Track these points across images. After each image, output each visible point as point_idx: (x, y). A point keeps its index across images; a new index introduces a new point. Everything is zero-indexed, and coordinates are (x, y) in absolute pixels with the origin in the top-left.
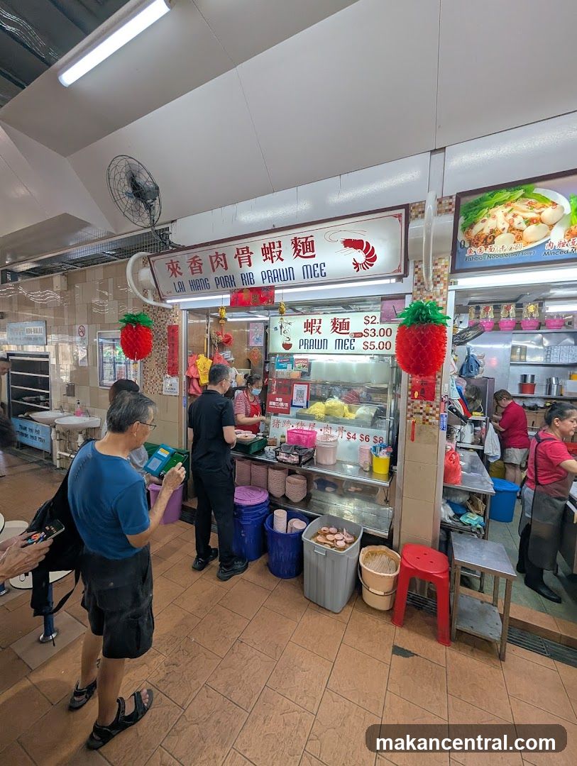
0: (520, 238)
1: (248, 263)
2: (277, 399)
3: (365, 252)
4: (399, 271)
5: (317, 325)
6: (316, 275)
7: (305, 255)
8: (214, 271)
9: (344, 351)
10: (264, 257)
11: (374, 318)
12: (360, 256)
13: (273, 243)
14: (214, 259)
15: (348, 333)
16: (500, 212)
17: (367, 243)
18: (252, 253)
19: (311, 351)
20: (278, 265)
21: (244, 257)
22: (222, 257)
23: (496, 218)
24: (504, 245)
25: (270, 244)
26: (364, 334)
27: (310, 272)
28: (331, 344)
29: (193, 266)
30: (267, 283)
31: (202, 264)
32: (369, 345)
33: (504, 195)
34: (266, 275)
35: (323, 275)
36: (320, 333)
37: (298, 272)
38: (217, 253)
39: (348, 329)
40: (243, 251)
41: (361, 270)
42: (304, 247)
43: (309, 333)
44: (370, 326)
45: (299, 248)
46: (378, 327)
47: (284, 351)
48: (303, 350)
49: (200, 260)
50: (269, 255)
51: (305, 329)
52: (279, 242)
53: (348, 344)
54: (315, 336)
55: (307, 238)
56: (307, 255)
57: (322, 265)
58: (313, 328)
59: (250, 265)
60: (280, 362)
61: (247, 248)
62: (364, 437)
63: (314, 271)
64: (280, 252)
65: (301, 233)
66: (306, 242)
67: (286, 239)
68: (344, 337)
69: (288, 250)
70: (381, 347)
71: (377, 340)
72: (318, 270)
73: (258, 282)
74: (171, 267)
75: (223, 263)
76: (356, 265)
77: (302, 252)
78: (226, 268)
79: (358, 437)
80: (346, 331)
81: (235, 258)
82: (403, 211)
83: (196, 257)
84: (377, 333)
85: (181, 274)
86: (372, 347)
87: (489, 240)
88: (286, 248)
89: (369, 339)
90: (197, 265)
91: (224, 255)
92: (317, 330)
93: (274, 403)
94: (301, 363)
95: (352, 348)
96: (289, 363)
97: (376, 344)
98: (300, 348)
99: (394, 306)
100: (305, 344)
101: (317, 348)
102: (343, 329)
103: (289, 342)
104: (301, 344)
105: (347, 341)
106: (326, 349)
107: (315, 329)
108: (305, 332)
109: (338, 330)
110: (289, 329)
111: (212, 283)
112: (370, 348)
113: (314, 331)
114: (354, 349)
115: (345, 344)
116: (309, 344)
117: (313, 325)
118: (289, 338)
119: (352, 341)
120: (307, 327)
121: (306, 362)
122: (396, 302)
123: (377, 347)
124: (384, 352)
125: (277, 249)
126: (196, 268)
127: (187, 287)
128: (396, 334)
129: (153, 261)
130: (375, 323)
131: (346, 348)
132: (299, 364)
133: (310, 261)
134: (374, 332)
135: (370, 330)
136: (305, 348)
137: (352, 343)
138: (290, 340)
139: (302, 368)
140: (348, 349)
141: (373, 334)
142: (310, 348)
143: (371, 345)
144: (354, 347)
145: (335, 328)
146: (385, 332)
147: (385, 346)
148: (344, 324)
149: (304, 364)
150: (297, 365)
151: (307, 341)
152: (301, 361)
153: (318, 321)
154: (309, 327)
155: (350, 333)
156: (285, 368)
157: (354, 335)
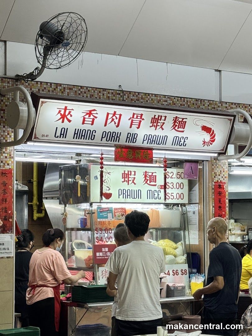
1: (137, 126)
2: (103, 250)
3: (211, 135)
4: (223, 150)
6: (179, 143)
7: (178, 130)
8: (105, 125)
9: (153, 201)
10: (151, 125)
11: (172, 174)
12: (207, 137)
13: (161, 116)
14: (110, 116)
15: (155, 185)
17: (213, 130)
18: (143, 119)
19: (129, 200)
20: (158, 132)
21: (136, 121)
22: (118, 116)
25: (159, 116)
26: (167, 186)
27: (177, 141)
28: (144, 194)
29: (87, 116)
30: (146, 145)
31: (96, 117)
34: (147, 138)
35: (184, 145)
36: (135, 184)
37: (170, 140)
38: (115, 112)
39: (155, 182)
40: (137, 116)
41: (206, 146)
42: (179, 124)
43: (126, 183)
45: (176, 124)
46: (175, 181)
48: (122, 199)
49: (97, 114)
50: (155, 124)
51: (123, 180)
52: (166, 117)
53: (156, 195)
54: (132, 187)
55: (183, 119)
56: (180, 129)
57: (186, 138)
58: (130, 179)
59: (138, 128)
60: (101, 212)
61: (142, 115)
62: (175, 272)
63: (180, 141)
64: (164, 123)
65: (181, 115)
66: (182, 121)
67: (171, 115)
68: (153, 188)
70: (178, 198)
71: (175, 192)
72: (182, 141)
73: (139, 143)
74: (62, 112)
75: (117, 121)
76: (204, 142)
77: (177, 127)
78: (117, 126)
79: (171, 273)
81: (129, 119)
82: (233, 118)
83: (94, 110)
84: (175, 187)
85: (70, 121)
86: (172, 197)
88: (168, 122)
89: (170, 191)
90: (92, 117)
91: (120, 115)
92: (133, 182)
93: (101, 254)
94: (120, 212)
95: (159, 198)
96: (109, 213)
97: (175, 195)
98: (119, 198)
99: (191, 167)
100: (123, 194)
101: (133, 197)
102: (152, 182)
103: (109, 191)
104: (120, 194)
105: (155, 191)
106: (141, 198)
107: (131, 180)
108: (123, 182)
109: (148, 182)
110: (108, 179)
111: (98, 135)
112: (171, 198)
113: (130, 182)
114: (160, 199)
115: (154, 195)
116: (126, 194)
117: (130, 176)
118: (108, 187)
119: (159, 192)
120: (125, 178)
121: (124, 211)
122: (193, 165)
123: (175, 197)
124: (180, 201)
125: (162, 121)
126: (89, 120)
127: (70, 134)
128: (186, 187)
129: (43, 102)
130: (173, 178)
131: (155, 198)
132: (118, 213)
133: (180, 135)
134: (173, 186)
135: (170, 183)
136: (123, 198)
137: (159, 193)
138: (109, 189)
139: (121, 217)
140: (156, 199)
141: (172, 187)
142: (128, 198)
143: (171, 196)
144: (160, 197)
145: (146, 181)
146: (180, 186)
147: (180, 196)
148: (153, 177)
149: (123, 213)
150: (117, 214)
151: (124, 191)
152: (120, 210)
153: (133, 173)
154: (126, 178)
155: (157, 186)
156: (107, 218)
157: (160, 187)
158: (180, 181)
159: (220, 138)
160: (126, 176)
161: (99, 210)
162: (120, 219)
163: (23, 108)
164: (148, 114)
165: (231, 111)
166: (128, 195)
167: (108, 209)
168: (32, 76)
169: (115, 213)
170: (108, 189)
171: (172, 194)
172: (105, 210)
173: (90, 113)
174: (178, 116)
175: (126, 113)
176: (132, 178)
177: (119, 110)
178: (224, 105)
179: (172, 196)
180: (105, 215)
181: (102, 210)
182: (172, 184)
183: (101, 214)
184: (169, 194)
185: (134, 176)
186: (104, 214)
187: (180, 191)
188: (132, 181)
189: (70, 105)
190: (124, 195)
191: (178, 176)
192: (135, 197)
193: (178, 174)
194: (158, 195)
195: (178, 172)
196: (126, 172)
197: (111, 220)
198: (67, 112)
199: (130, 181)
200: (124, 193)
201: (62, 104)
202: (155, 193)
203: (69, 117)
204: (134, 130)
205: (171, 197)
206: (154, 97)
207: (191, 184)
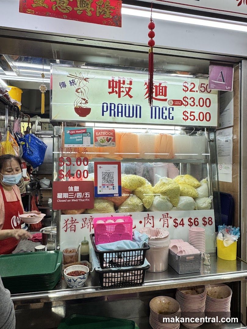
2: (71, 189)
5: (126, 86)
9: (161, 121)
11: (193, 85)
15: (165, 100)
19: (119, 119)
26: (184, 102)
28: (146, 112)
32: (188, 115)
36: (131, 97)
39: (165, 95)
43: (115, 95)
44: (189, 94)
46: (197, 95)
47: (76, 117)
51: (111, 90)
53: (166, 113)
54: (125, 101)
58: (122, 89)
60: (71, 134)
62: (192, 221)
68: (161, 104)
70: (201, 119)
71: (197, 110)
79: (186, 222)
80: (163, 97)
84: (197, 103)
86: (192, 118)
89: (189, 109)
92: (128, 93)
93: (66, 195)
94: (105, 135)
95: (171, 118)
96: (86, 136)
97: (196, 114)
98: (103, 115)
99: (221, 72)
100: (111, 110)
101: (127, 115)
102: (159, 95)
103: (85, 105)
104: (105, 110)
105: (164, 109)
106: (140, 117)
107: (125, 91)
108: (110, 93)
109: (154, 95)
110: (85, 88)
112: (190, 119)
113: (123, 94)
114: (173, 119)
115: (163, 113)
116: (116, 110)
117: (122, 85)
118: (84, 100)
119: (171, 109)
120: (113, 88)
121: (112, 134)
123: (197, 117)
124: (204, 124)
128: (215, 105)
130: (194, 91)
131: (164, 117)
132: (102, 137)
134: (193, 101)
135: (189, 98)
136: (111, 115)
137: (171, 111)
138: (86, 102)
139: (107, 142)
140: (166, 118)
141: (192, 104)
142: (118, 116)
143: (191, 116)
144: (173, 117)
146: (205, 102)
147: (205, 117)
148: (161, 88)
149: (109, 137)
150: (99, 138)
151: (113, 106)
152: (104, 133)
153: (127, 81)
154: (116, 87)
155: (168, 100)
156: (82, 143)
157: (173, 103)
158: (205, 96)
160: (115, 85)
161: (69, 132)
162: (104, 146)
166: (118, 112)
167: (84, 131)
169: (95, 136)
170: (84, 102)
171: (192, 114)
172: (78, 132)
176: (126, 88)
179: (193, 115)
180: (78, 139)
181: (73, 132)
182: (192, 100)
183: (71, 138)
184: (188, 113)
185: (129, 86)
186: (75, 137)
187: (205, 110)
188: (125, 93)
190: (113, 112)
191: (203, 89)
192: (131, 115)
193: (201, 85)
194: (169, 113)
195: (202, 84)
196: (116, 80)
197: (88, 146)
199: (123, 91)
200: (113, 108)
202: (164, 111)
205: (189, 117)
207: (223, 99)
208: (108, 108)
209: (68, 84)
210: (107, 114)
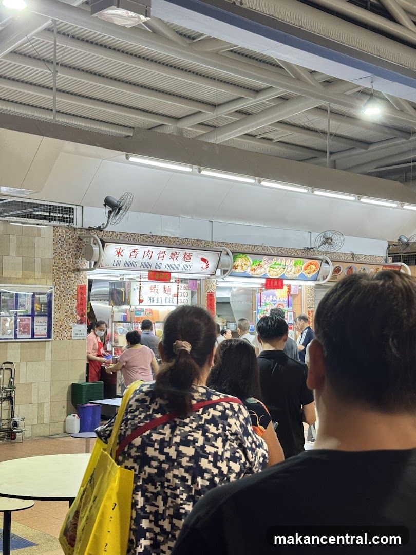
0: (242, 269)
1: (162, 259)
3: (206, 264)
4: (213, 273)
6: (187, 269)
7: (187, 260)
8: (143, 258)
9: (169, 304)
10: (170, 258)
11: (181, 287)
12: (204, 265)
13: (177, 252)
14: (146, 253)
15: (170, 294)
16: (240, 260)
17: (208, 261)
18: (166, 254)
19: (153, 304)
20: (175, 262)
21: (162, 255)
23: (239, 262)
24: (239, 270)
25: (175, 252)
27: (186, 267)
28: (163, 300)
29: (132, 253)
30: (167, 270)
31: (138, 254)
33: (241, 255)
34: (168, 266)
35: (190, 270)
36: (158, 293)
37: (181, 267)
38: (149, 250)
39: (171, 292)
40: (162, 252)
41: (203, 271)
42: (187, 257)
45: (185, 257)
48: (149, 303)
49: (138, 251)
50: (173, 257)
52: (179, 253)
54: (156, 295)
55: (190, 254)
57: (191, 266)
61: (165, 251)
64: (178, 257)
65: (189, 252)
67: (182, 252)
68: (169, 296)
69: (181, 257)
72: (189, 267)
73: (163, 269)
74: (118, 251)
75: (150, 256)
76: (202, 268)
78: (150, 259)
81: (157, 254)
82: (220, 253)
83: (137, 249)
85: (122, 256)
87: (236, 267)
89: (179, 298)
90: (135, 253)
91: (152, 252)
96: (142, 312)
97: (182, 300)
99: (193, 283)
102: (168, 292)
103: (143, 298)
106: (161, 303)
108: (151, 292)
109: (166, 292)
111: (139, 264)
113: (155, 292)
114: (173, 303)
122: (194, 281)
123: (183, 302)
125: (177, 255)
126: (133, 255)
127: (122, 264)
128: (190, 296)
129: (107, 245)
130: (182, 289)
132: (147, 312)
133: (187, 263)
135: (181, 293)
136: (151, 302)
137: (173, 299)
139: (149, 314)
140: (171, 303)
141: (181, 295)
145: (165, 291)
146: (186, 295)
147: (186, 301)
148: (169, 289)
149: (150, 312)
152: (148, 310)
153: (157, 287)
155: (172, 294)
156: (140, 315)
157: (175, 295)
158: (186, 291)
159: (212, 265)
160: (152, 289)
163: (96, 249)
164: (169, 251)
165: (219, 248)
166: (153, 301)
168: (99, 229)
169: (145, 312)
172: (139, 310)
173: (134, 251)
174: (187, 252)
175: (156, 250)
176: (156, 289)
177: (152, 249)
178: (214, 243)
181: (137, 310)
186: (138, 312)
187: (186, 298)
189: (123, 246)
191: (185, 288)
192: (158, 302)
195: (185, 286)
196: (153, 286)
197: (143, 316)
198: (121, 250)
201: (118, 246)
202: (170, 299)
203: (122, 254)
204: (160, 261)
205: (180, 302)
206: (171, 239)
207: (193, 294)
208: (150, 299)
209: (136, 289)
210: (149, 301)
